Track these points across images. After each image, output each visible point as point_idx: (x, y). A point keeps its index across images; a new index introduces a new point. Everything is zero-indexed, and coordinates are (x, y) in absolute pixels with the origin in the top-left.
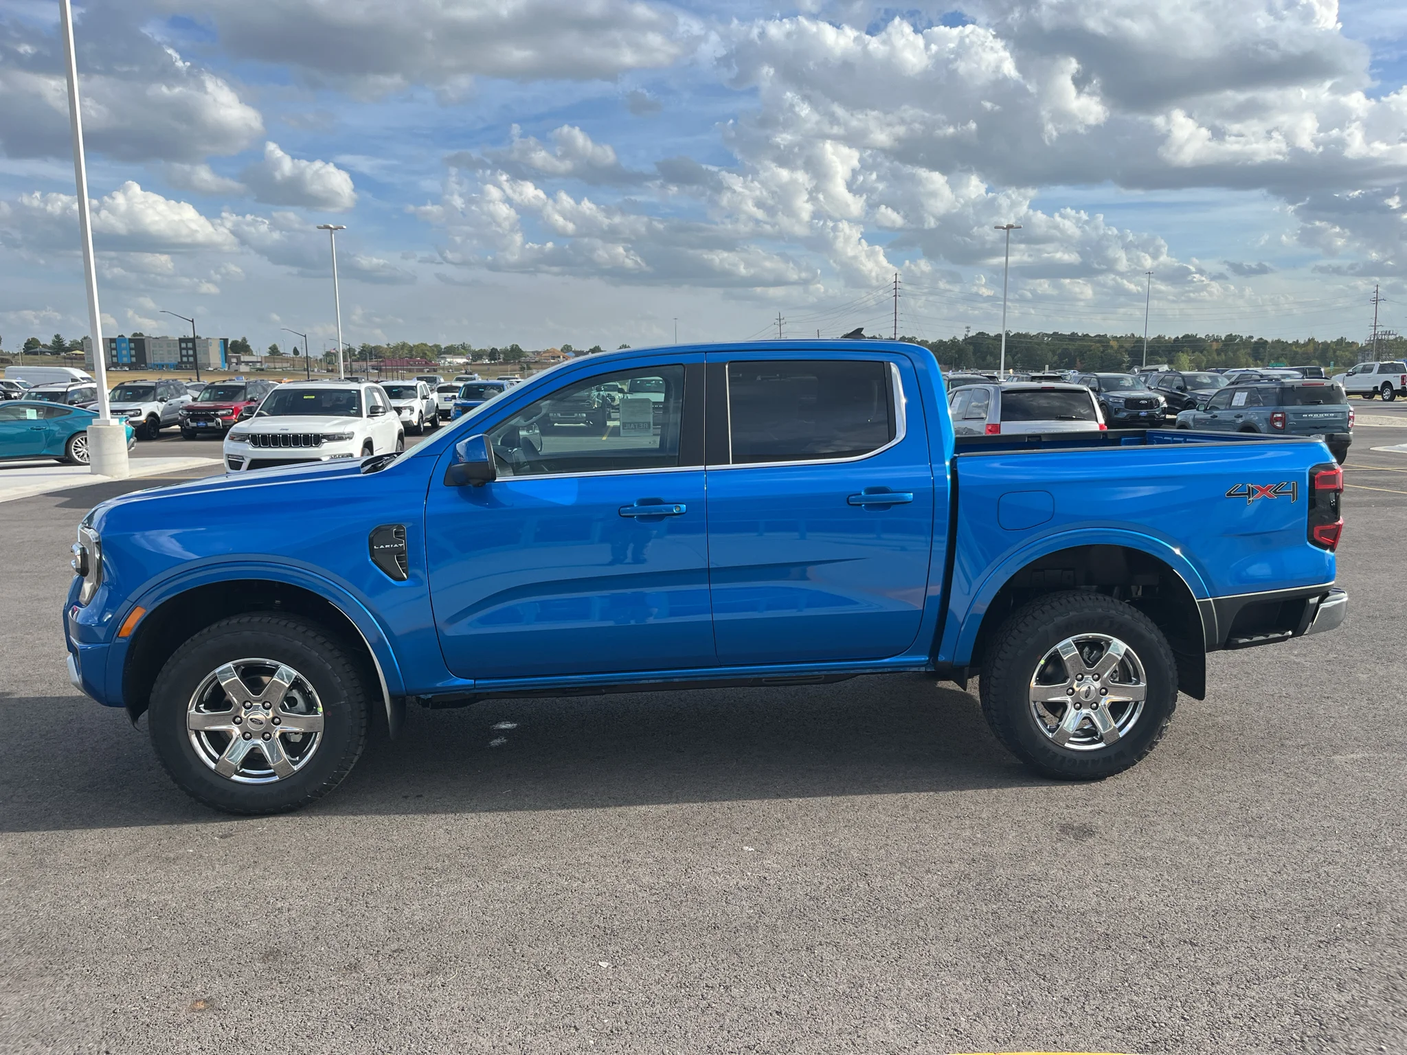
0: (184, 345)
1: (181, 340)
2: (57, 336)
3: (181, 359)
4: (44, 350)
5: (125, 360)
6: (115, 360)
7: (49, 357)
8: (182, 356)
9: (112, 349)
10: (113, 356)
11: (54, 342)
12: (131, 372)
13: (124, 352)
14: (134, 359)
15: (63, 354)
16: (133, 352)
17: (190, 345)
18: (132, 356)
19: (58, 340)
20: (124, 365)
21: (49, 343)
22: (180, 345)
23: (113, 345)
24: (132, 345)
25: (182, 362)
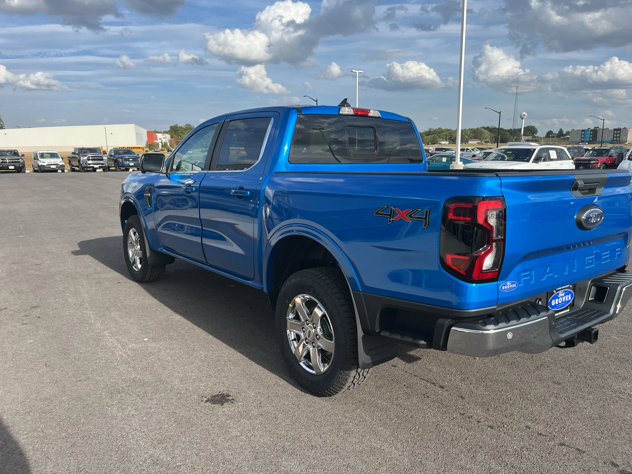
0: (616, 132)
1: (615, 130)
2: (561, 130)
3: (613, 139)
4: (554, 136)
5: (587, 139)
6: (583, 139)
7: (555, 139)
8: (614, 137)
9: (582, 135)
10: (582, 138)
11: (559, 132)
12: (589, 145)
13: (587, 136)
14: (591, 139)
15: (562, 137)
16: (591, 136)
17: (619, 132)
18: (590, 138)
19: (561, 131)
20: (586, 142)
21: (557, 133)
22: (614, 132)
23: (583, 133)
24: (592, 132)
25: (613, 140)
